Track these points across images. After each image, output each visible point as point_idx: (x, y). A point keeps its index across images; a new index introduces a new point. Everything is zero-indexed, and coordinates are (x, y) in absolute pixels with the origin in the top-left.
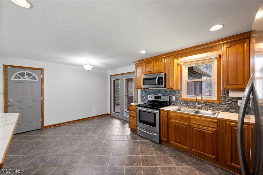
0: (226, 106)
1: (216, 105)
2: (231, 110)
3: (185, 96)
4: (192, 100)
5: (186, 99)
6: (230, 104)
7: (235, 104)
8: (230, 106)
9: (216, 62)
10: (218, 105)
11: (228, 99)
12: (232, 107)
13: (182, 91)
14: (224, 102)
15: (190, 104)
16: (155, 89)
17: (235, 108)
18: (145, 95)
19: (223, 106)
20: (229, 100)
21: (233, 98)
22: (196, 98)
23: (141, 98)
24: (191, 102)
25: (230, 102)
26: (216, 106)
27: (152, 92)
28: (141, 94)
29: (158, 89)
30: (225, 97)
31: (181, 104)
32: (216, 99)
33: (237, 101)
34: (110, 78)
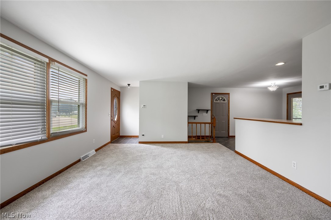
34: (287, 97)
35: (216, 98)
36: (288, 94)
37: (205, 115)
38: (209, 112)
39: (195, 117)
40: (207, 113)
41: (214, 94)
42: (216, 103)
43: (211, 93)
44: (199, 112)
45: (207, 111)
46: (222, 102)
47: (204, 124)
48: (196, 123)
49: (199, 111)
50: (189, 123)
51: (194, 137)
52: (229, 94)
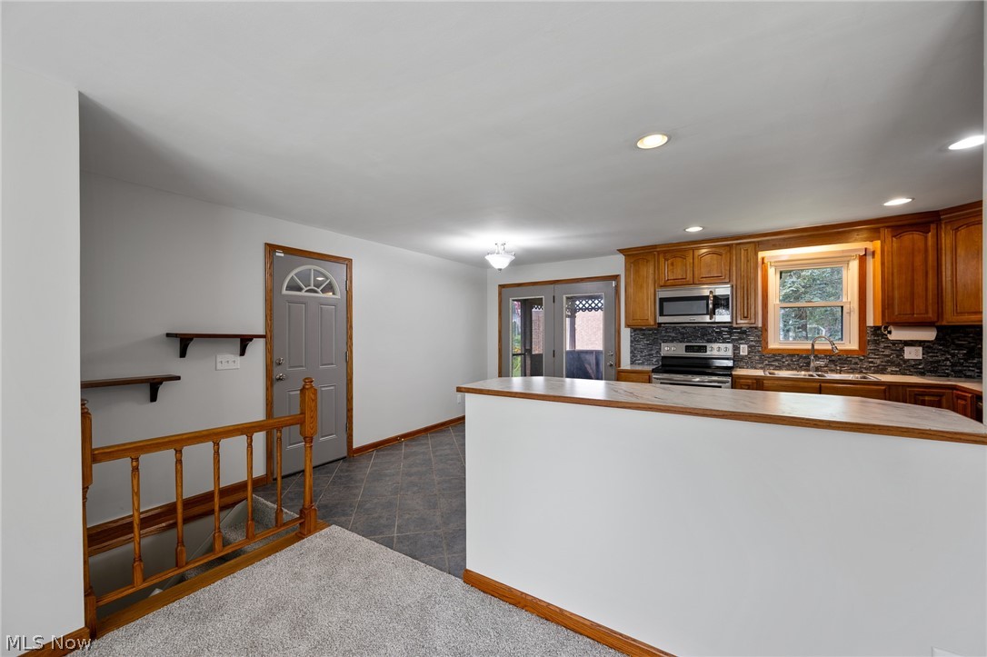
0: (878, 361)
1: (857, 360)
2: (889, 369)
3: (776, 341)
4: (795, 353)
5: (779, 349)
6: (888, 356)
7: (898, 356)
8: (888, 361)
9: (855, 265)
10: (861, 360)
11: (882, 345)
12: (892, 363)
13: (766, 330)
14: (875, 351)
15: (792, 360)
16: (684, 328)
17: (898, 365)
18: (648, 344)
19: (872, 362)
20: (885, 347)
21: (895, 343)
22: (813, 345)
23: (632, 352)
24: (793, 355)
25: (887, 352)
26: (856, 363)
27: (673, 335)
28: (632, 342)
29: (691, 327)
30: (876, 343)
31: (767, 362)
32: (854, 346)
33: (902, 350)
34: (500, 294)
35: (292, 274)
36: (502, 287)
37: (231, 366)
38: (257, 349)
39: (153, 387)
40: (242, 353)
41: (280, 254)
42: (292, 301)
43: (267, 245)
44: (191, 349)
45: (244, 341)
46: (321, 295)
47: (244, 438)
48: (177, 443)
49: (184, 342)
50: (92, 457)
51: (147, 521)
52: (348, 262)
